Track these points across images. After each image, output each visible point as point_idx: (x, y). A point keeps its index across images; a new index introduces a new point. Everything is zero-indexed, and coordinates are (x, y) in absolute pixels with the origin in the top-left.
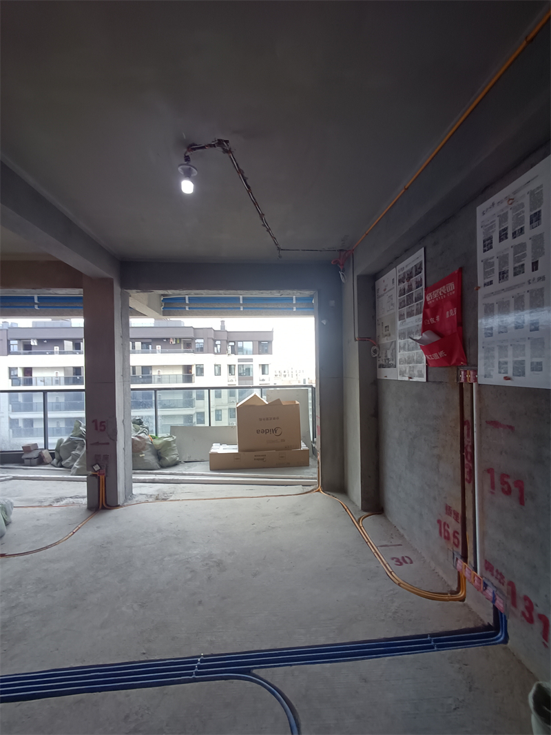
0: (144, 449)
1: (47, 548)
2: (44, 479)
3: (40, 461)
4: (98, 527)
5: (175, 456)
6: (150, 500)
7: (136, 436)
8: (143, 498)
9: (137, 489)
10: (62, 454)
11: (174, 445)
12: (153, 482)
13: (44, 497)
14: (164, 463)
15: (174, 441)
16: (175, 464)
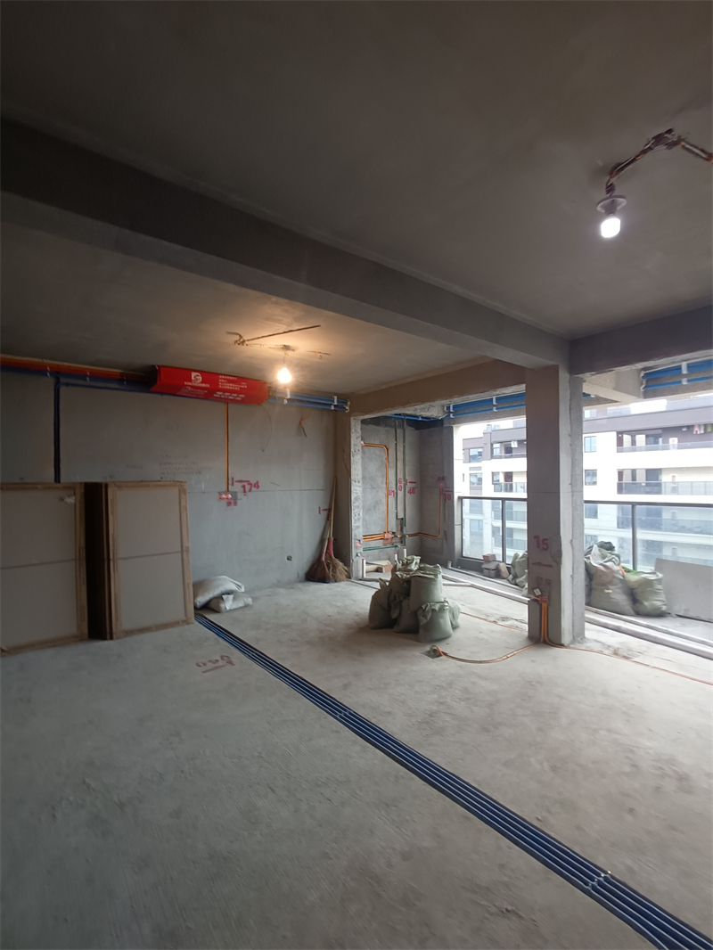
0: (611, 583)
1: (480, 662)
2: (496, 594)
3: (497, 574)
4: (533, 661)
5: (659, 603)
6: (606, 652)
7: (601, 564)
8: (597, 647)
9: (591, 632)
10: (518, 570)
11: (659, 587)
12: (618, 630)
13: (492, 611)
14: (640, 609)
15: (659, 581)
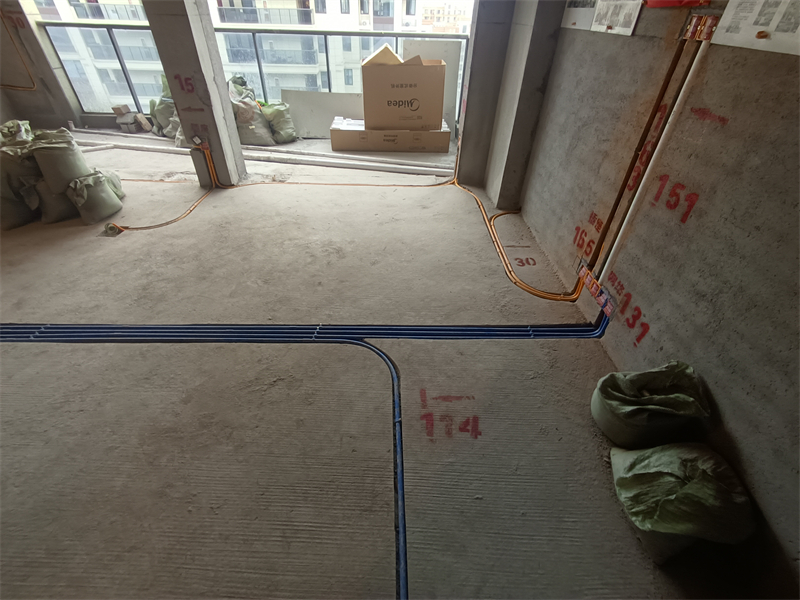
0: (252, 118)
3: (138, 128)
5: (290, 131)
6: (267, 181)
8: (258, 179)
9: (251, 167)
10: (160, 119)
11: (288, 116)
12: (268, 160)
13: (153, 170)
14: (279, 138)
16: (292, 140)
